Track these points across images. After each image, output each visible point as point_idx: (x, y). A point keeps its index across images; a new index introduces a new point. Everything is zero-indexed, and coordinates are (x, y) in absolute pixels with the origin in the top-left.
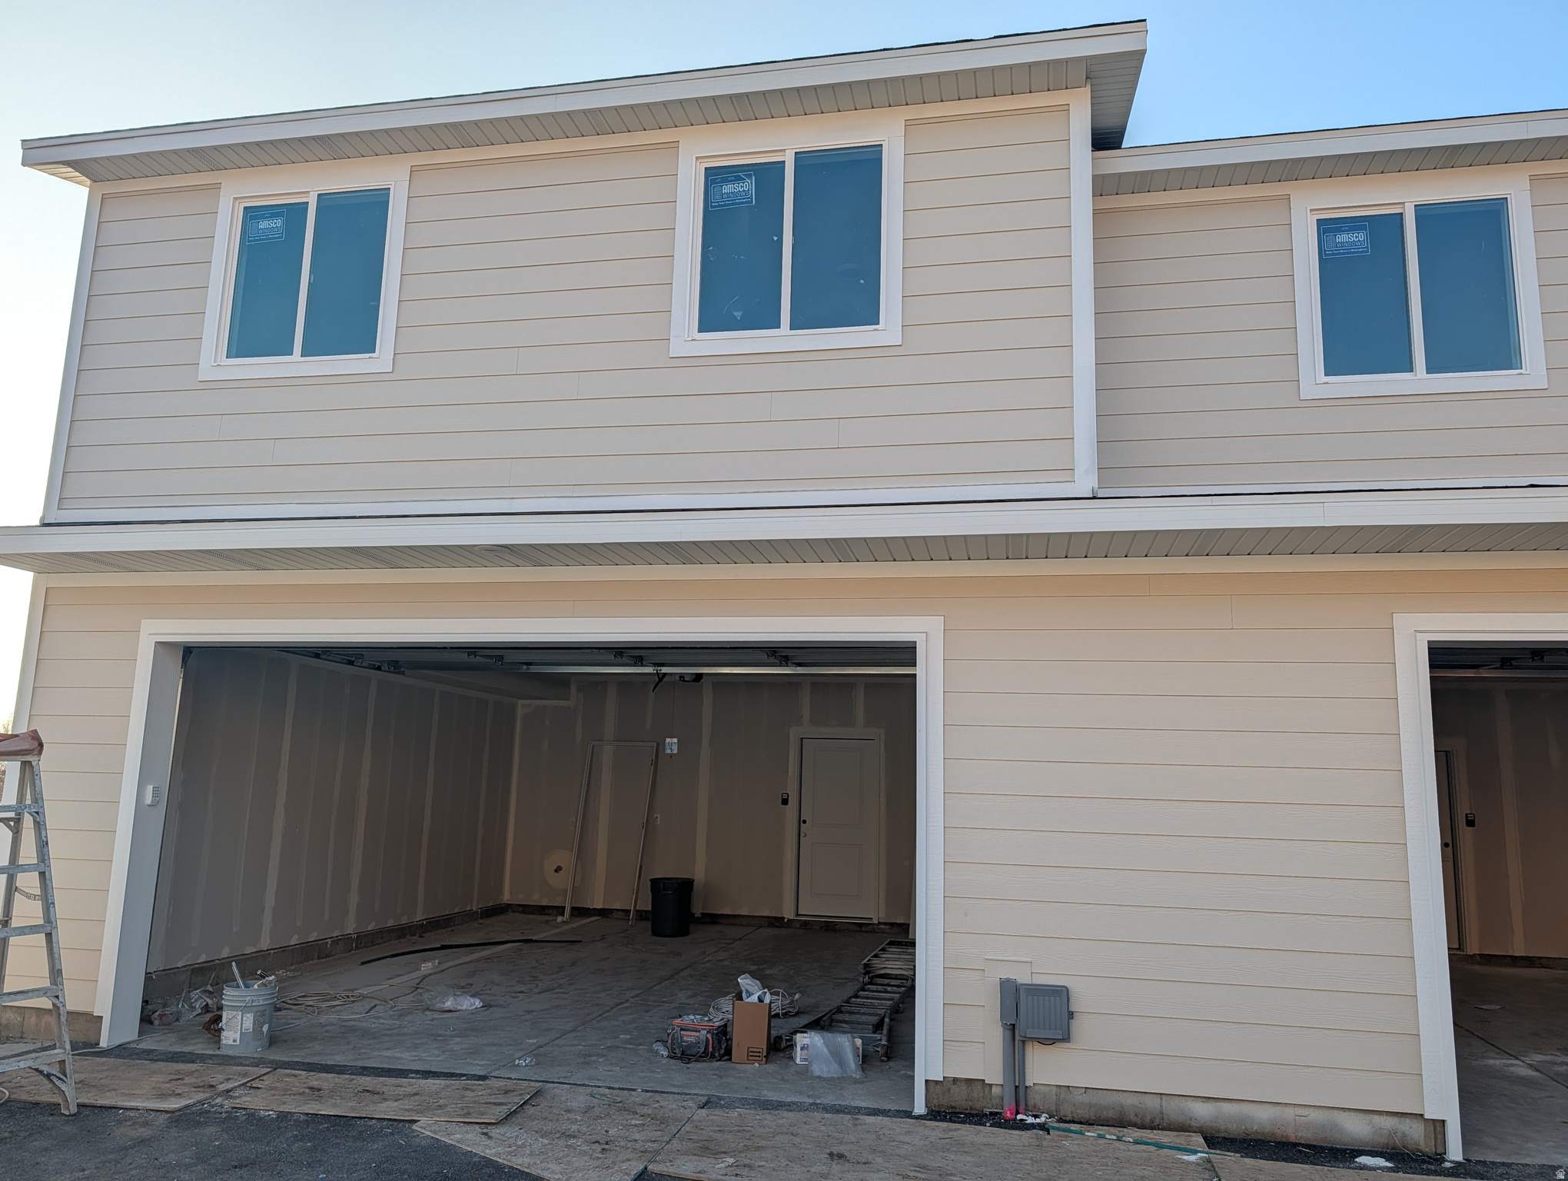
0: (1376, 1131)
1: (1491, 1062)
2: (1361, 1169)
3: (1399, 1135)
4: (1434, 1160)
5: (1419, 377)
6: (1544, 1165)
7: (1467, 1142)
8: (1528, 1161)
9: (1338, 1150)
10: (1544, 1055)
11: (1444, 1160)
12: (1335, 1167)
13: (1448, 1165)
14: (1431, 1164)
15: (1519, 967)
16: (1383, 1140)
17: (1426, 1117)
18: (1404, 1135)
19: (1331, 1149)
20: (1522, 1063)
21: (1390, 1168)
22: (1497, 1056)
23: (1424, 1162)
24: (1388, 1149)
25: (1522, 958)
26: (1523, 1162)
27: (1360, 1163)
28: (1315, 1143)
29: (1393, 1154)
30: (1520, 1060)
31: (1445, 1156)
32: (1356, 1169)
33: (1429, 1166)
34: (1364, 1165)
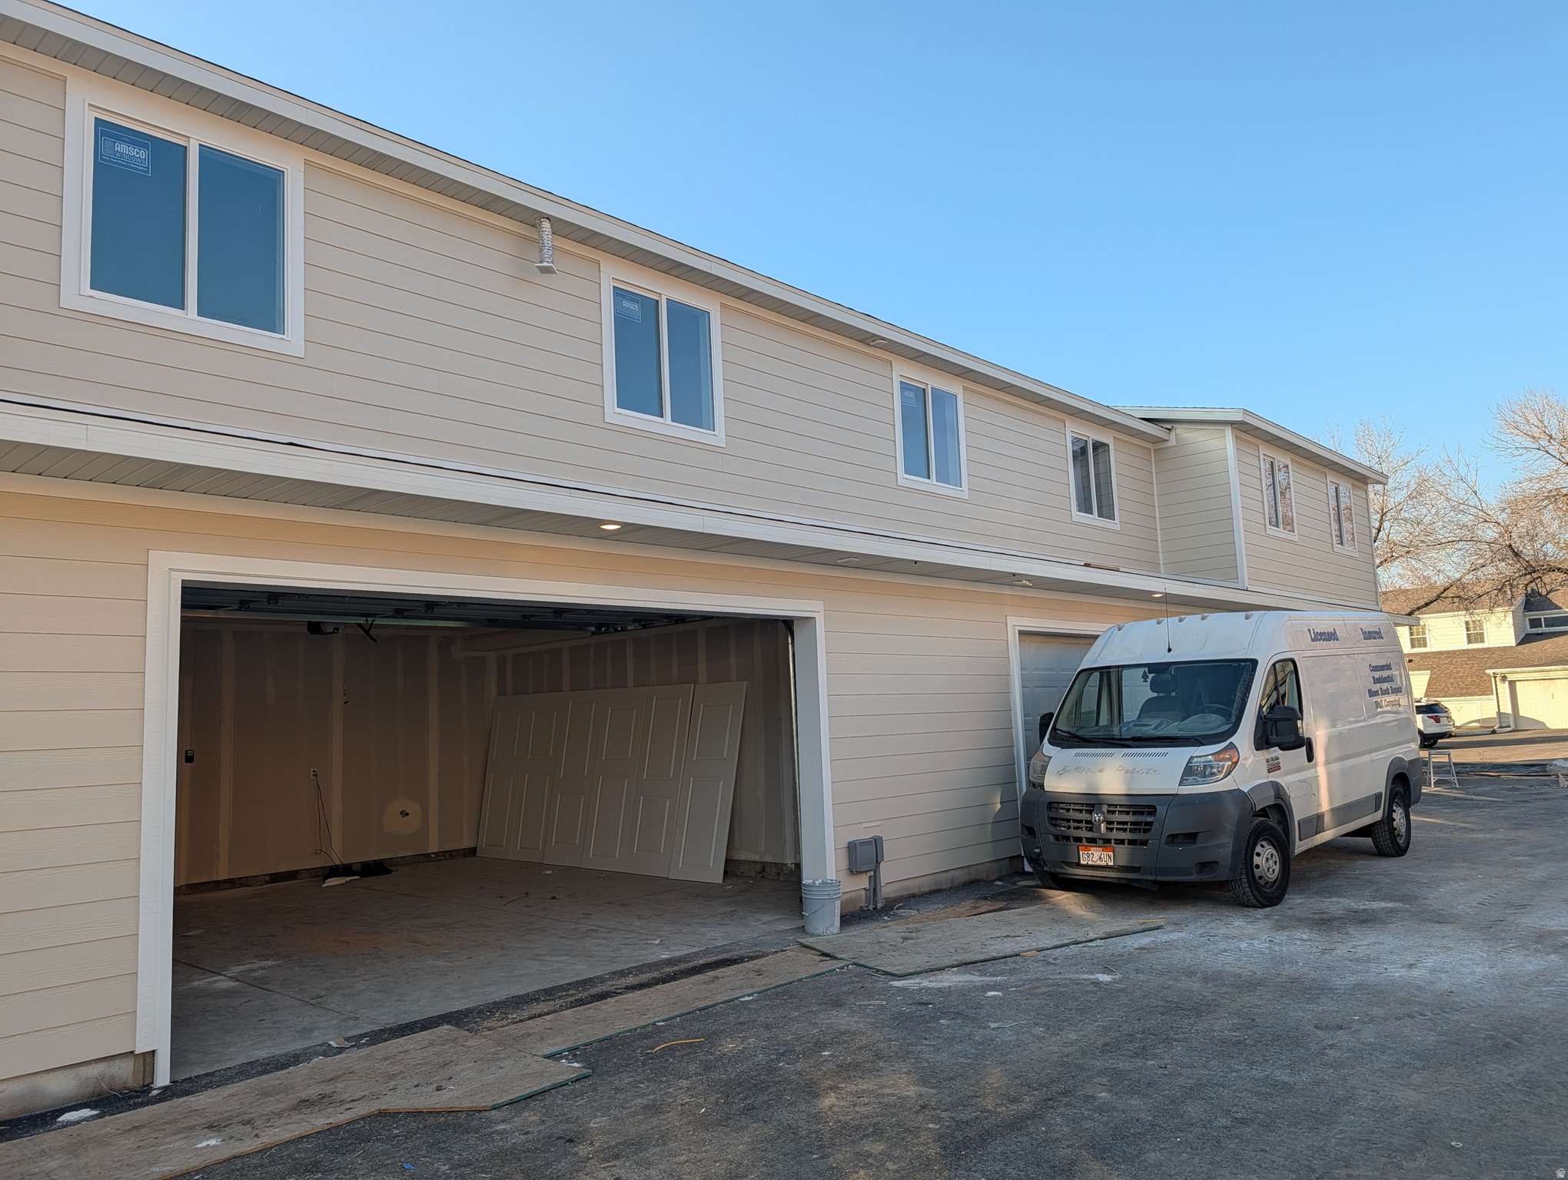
0: (81, 1084)
1: (196, 984)
2: (64, 1127)
3: (107, 1079)
4: (142, 1092)
5: (190, 316)
6: (244, 1064)
7: (174, 1065)
8: (230, 1064)
9: (37, 1116)
10: (243, 965)
11: (152, 1090)
12: (34, 1135)
13: (155, 1092)
14: (138, 1097)
15: (222, 890)
16: (89, 1090)
17: (136, 1053)
18: (112, 1077)
19: (28, 1118)
20: (224, 978)
21: (96, 1115)
22: (202, 977)
23: (131, 1098)
24: (93, 1097)
25: (225, 881)
26: (224, 1067)
27: (63, 1121)
28: (11, 1117)
29: (99, 1101)
30: (222, 975)
31: (152, 1085)
32: (59, 1129)
33: (136, 1100)
34: (67, 1122)
